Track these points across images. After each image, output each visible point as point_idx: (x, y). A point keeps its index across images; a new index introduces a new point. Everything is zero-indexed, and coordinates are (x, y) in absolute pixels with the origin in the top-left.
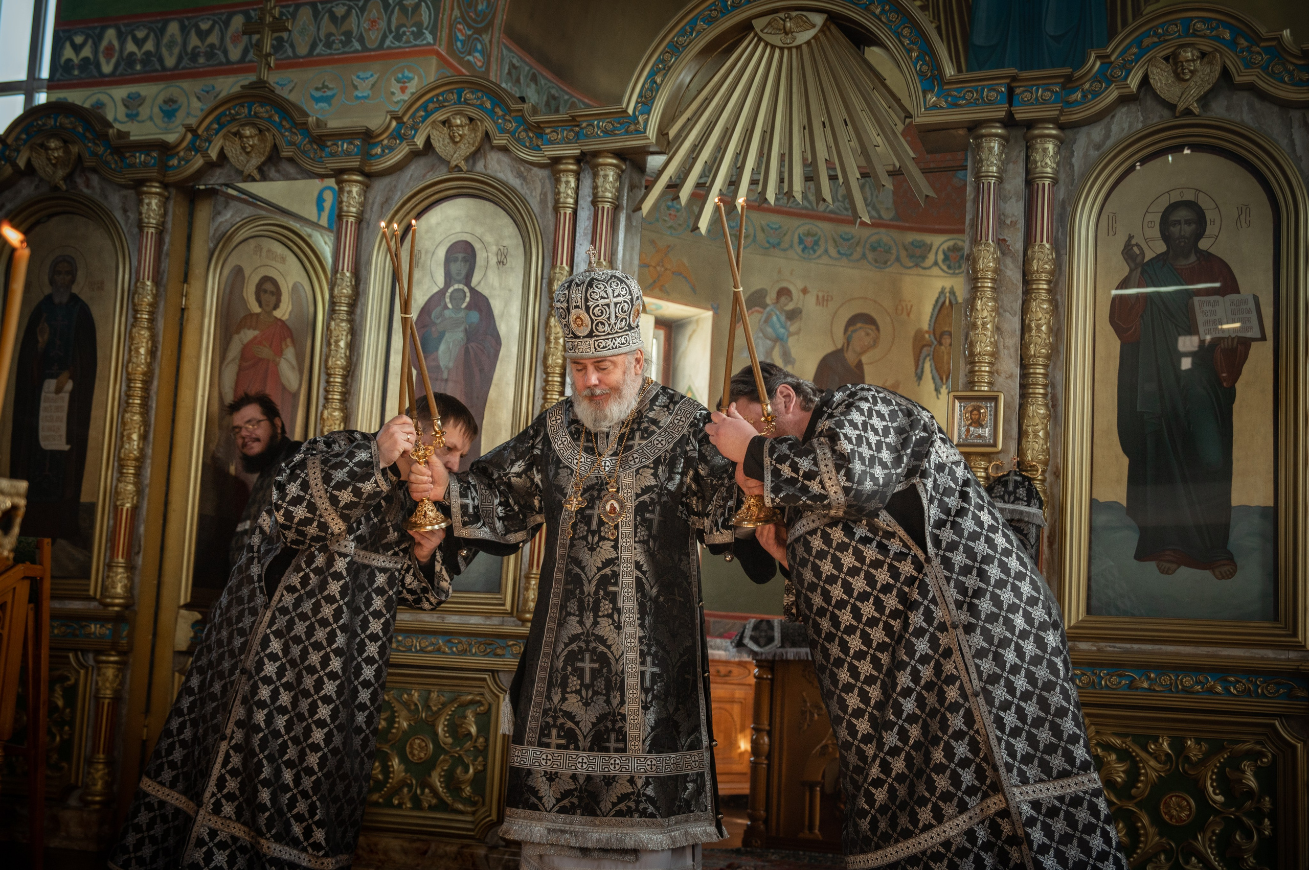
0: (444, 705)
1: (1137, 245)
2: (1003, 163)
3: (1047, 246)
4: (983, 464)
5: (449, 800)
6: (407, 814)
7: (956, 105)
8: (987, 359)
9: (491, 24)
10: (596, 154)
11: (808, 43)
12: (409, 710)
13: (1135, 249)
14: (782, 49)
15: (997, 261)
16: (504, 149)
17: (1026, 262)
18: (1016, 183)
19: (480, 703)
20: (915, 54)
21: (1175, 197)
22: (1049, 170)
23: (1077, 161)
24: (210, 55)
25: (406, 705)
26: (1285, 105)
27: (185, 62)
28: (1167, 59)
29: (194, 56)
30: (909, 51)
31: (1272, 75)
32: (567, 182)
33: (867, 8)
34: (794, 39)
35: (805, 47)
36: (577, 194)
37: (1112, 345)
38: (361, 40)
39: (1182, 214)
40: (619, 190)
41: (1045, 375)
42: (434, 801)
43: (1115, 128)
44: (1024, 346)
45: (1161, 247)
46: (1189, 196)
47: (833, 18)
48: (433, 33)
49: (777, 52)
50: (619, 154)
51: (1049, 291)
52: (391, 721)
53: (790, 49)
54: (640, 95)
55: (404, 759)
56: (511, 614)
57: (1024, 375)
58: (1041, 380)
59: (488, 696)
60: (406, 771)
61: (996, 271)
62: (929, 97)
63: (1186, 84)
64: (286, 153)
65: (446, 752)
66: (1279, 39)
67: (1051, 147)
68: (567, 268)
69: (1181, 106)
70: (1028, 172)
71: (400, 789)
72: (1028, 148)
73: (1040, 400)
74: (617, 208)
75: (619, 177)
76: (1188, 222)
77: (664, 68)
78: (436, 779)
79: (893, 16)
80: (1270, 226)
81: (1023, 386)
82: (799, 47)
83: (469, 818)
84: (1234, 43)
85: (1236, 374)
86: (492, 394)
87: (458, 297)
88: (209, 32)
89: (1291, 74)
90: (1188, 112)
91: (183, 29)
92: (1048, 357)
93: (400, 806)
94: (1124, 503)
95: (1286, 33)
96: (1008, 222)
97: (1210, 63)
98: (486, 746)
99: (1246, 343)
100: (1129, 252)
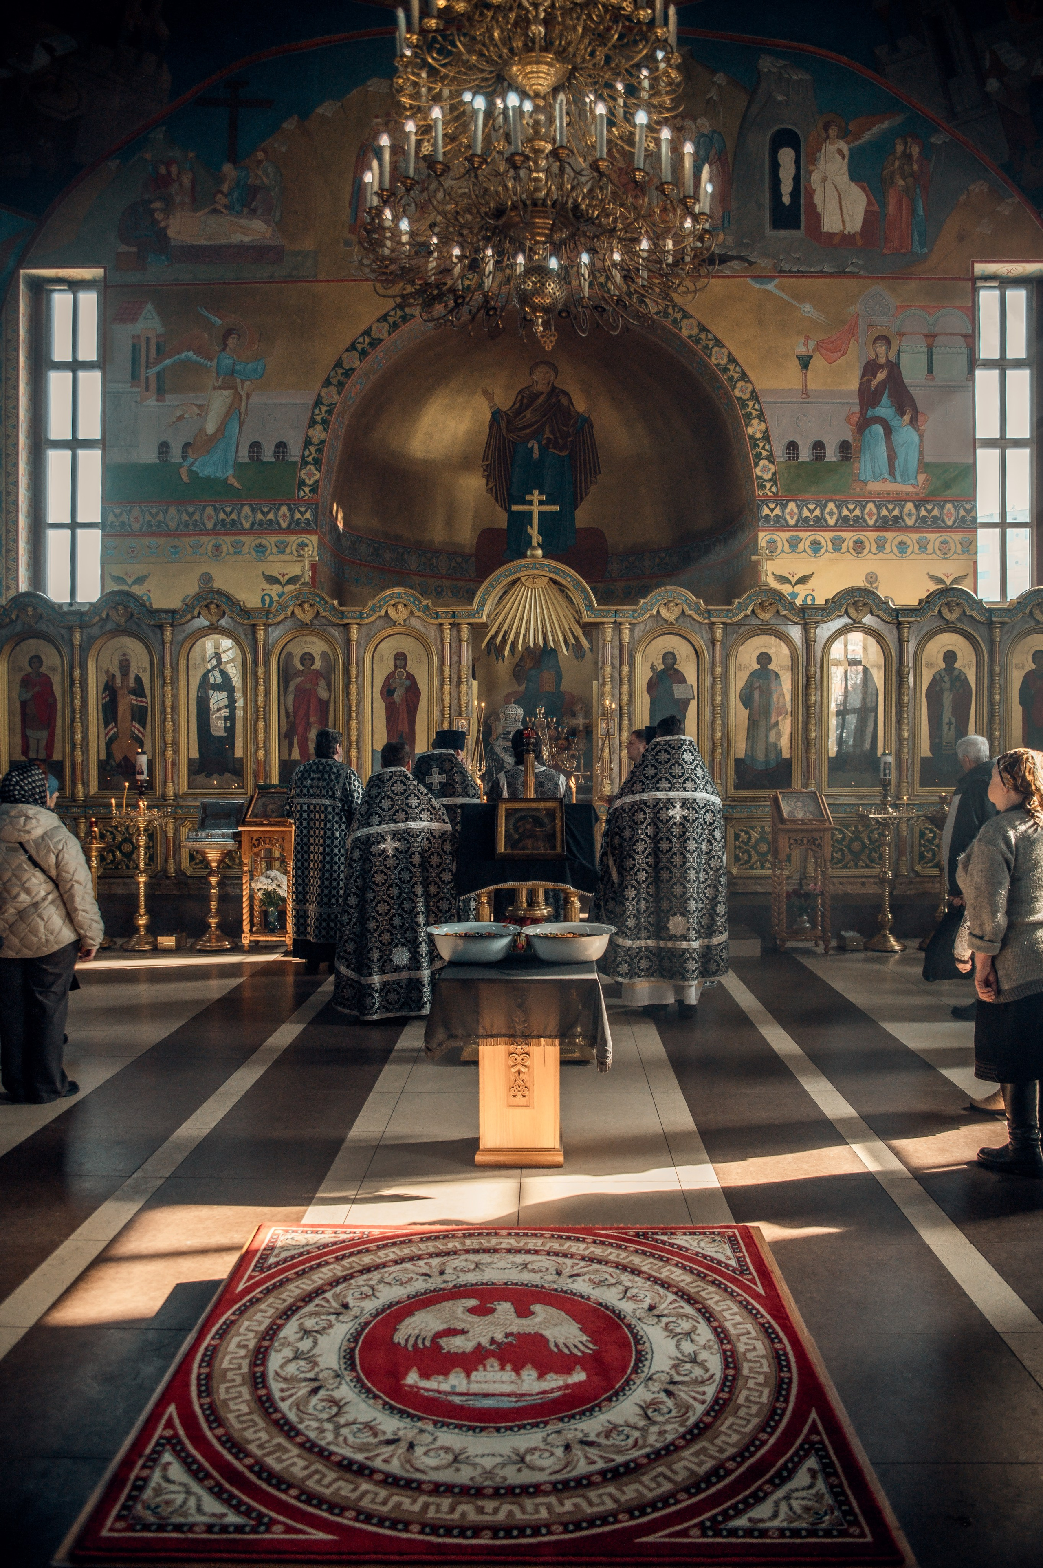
1: (655, 666)
2: (612, 636)
3: (627, 666)
7: (597, 616)
10: (459, 624)
11: (541, 587)
13: (655, 668)
14: (531, 588)
15: (610, 670)
16: (419, 617)
17: (620, 671)
18: (617, 643)
20: (583, 597)
21: (667, 650)
22: (627, 638)
23: (636, 636)
24: (196, 524)
26: (700, 623)
27: (182, 527)
28: (665, 605)
29: (186, 525)
30: (581, 595)
31: (697, 614)
32: (447, 633)
33: (564, 578)
34: (536, 585)
35: (540, 589)
36: (450, 636)
37: (647, 699)
38: (278, 524)
39: (669, 656)
41: (627, 710)
43: (647, 625)
44: (620, 701)
45: (662, 667)
46: (671, 650)
47: (551, 579)
48: (316, 523)
49: (529, 591)
50: (468, 624)
51: (628, 681)
53: (534, 589)
54: (480, 601)
57: (620, 710)
58: (626, 712)
61: (611, 674)
62: (588, 613)
63: (671, 614)
64: (322, 613)
66: (698, 602)
67: (627, 631)
68: (448, 666)
70: (620, 641)
72: (620, 632)
73: (626, 719)
74: (467, 643)
76: (671, 659)
77: (487, 593)
79: (575, 582)
80: (696, 660)
81: (620, 714)
82: (538, 588)
85: (686, 709)
86: (418, 713)
87: (401, 674)
88: (194, 513)
89: (702, 614)
90: (670, 623)
91: (179, 510)
92: (628, 704)
95: (701, 601)
96: (614, 657)
97: (678, 608)
99: (689, 700)
100: (653, 668)
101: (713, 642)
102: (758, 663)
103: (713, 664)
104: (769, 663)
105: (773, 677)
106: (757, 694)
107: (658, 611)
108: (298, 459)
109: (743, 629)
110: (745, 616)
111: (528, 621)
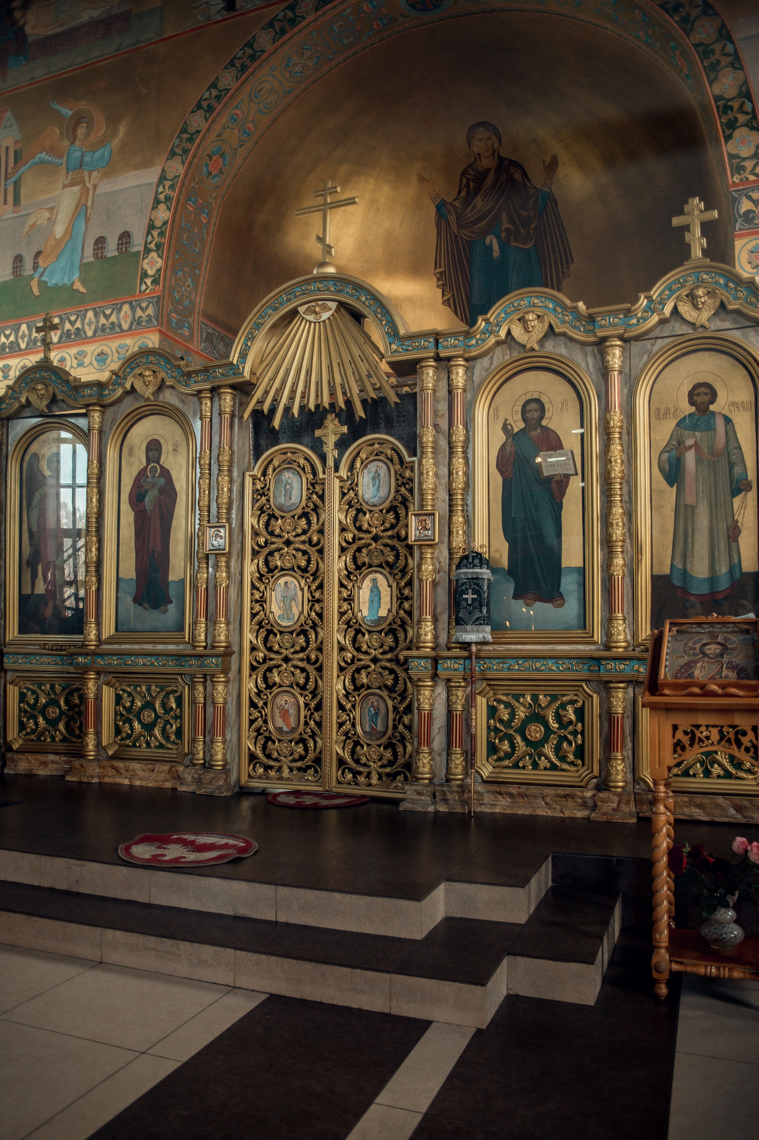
0: (158, 693)
1: (510, 424)
2: (435, 381)
3: (461, 427)
4: (429, 550)
5: (164, 743)
6: (143, 750)
7: (407, 350)
8: (430, 492)
9: (193, 312)
10: (220, 387)
11: (329, 319)
12: (141, 696)
13: (509, 427)
14: (315, 323)
15: (434, 436)
16: (172, 387)
17: (450, 436)
18: (443, 392)
19: (176, 691)
20: (384, 323)
21: (529, 397)
22: (460, 384)
23: (476, 378)
25: (139, 693)
26: (583, 344)
28: (519, 320)
29: (35, 343)
30: (381, 321)
31: (575, 327)
32: (206, 404)
33: (358, 299)
34: (321, 317)
35: (327, 321)
36: (212, 410)
37: (498, 480)
38: (121, 325)
39: (533, 406)
40: (233, 406)
41: (463, 500)
42: (157, 743)
43: (495, 359)
44: (450, 483)
45: (522, 425)
46: (536, 396)
47: (341, 304)
49: (313, 325)
50: (233, 387)
51: (463, 452)
52: (132, 702)
53: (319, 322)
54: (240, 353)
55: (140, 722)
56: (189, 643)
57: (450, 500)
58: (460, 502)
59: (180, 687)
60: (142, 728)
61: (435, 442)
62: (392, 346)
63: (530, 334)
65: (161, 718)
66: (576, 308)
67: (461, 371)
68: (208, 452)
69: (528, 346)
70: (449, 385)
71: (140, 738)
72: (449, 372)
73: (460, 513)
74: (233, 416)
75: (233, 399)
76: (536, 410)
77: (251, 338)
78: (157, 732)
79: (372, 302)
80: (578, 411)
81: (450, 506)
82: (324, 321)
83: (175, 752)
84: (555, 310)
85: (563, 494)
86: (174, 523)
87: (154, 470)
89: (584, 326)
90: (533, 349)
92: (463, 489)
93: (140, 746)
94: (507, 568)
95: (581, 304)
96: (440, 414)
97: (542, 322)
98: (181, 715)
99: (567, 477)
100: (505, 428)
101: (605, 372)
102: (692, 402)
103: (606, 409)
104: (713, 401)
105: (720, 424)
106: (690, 458)
107: (509, 333)
108: (141, 248)
109: (660, 343)
110: (663, 322)
111: (309, 373)
